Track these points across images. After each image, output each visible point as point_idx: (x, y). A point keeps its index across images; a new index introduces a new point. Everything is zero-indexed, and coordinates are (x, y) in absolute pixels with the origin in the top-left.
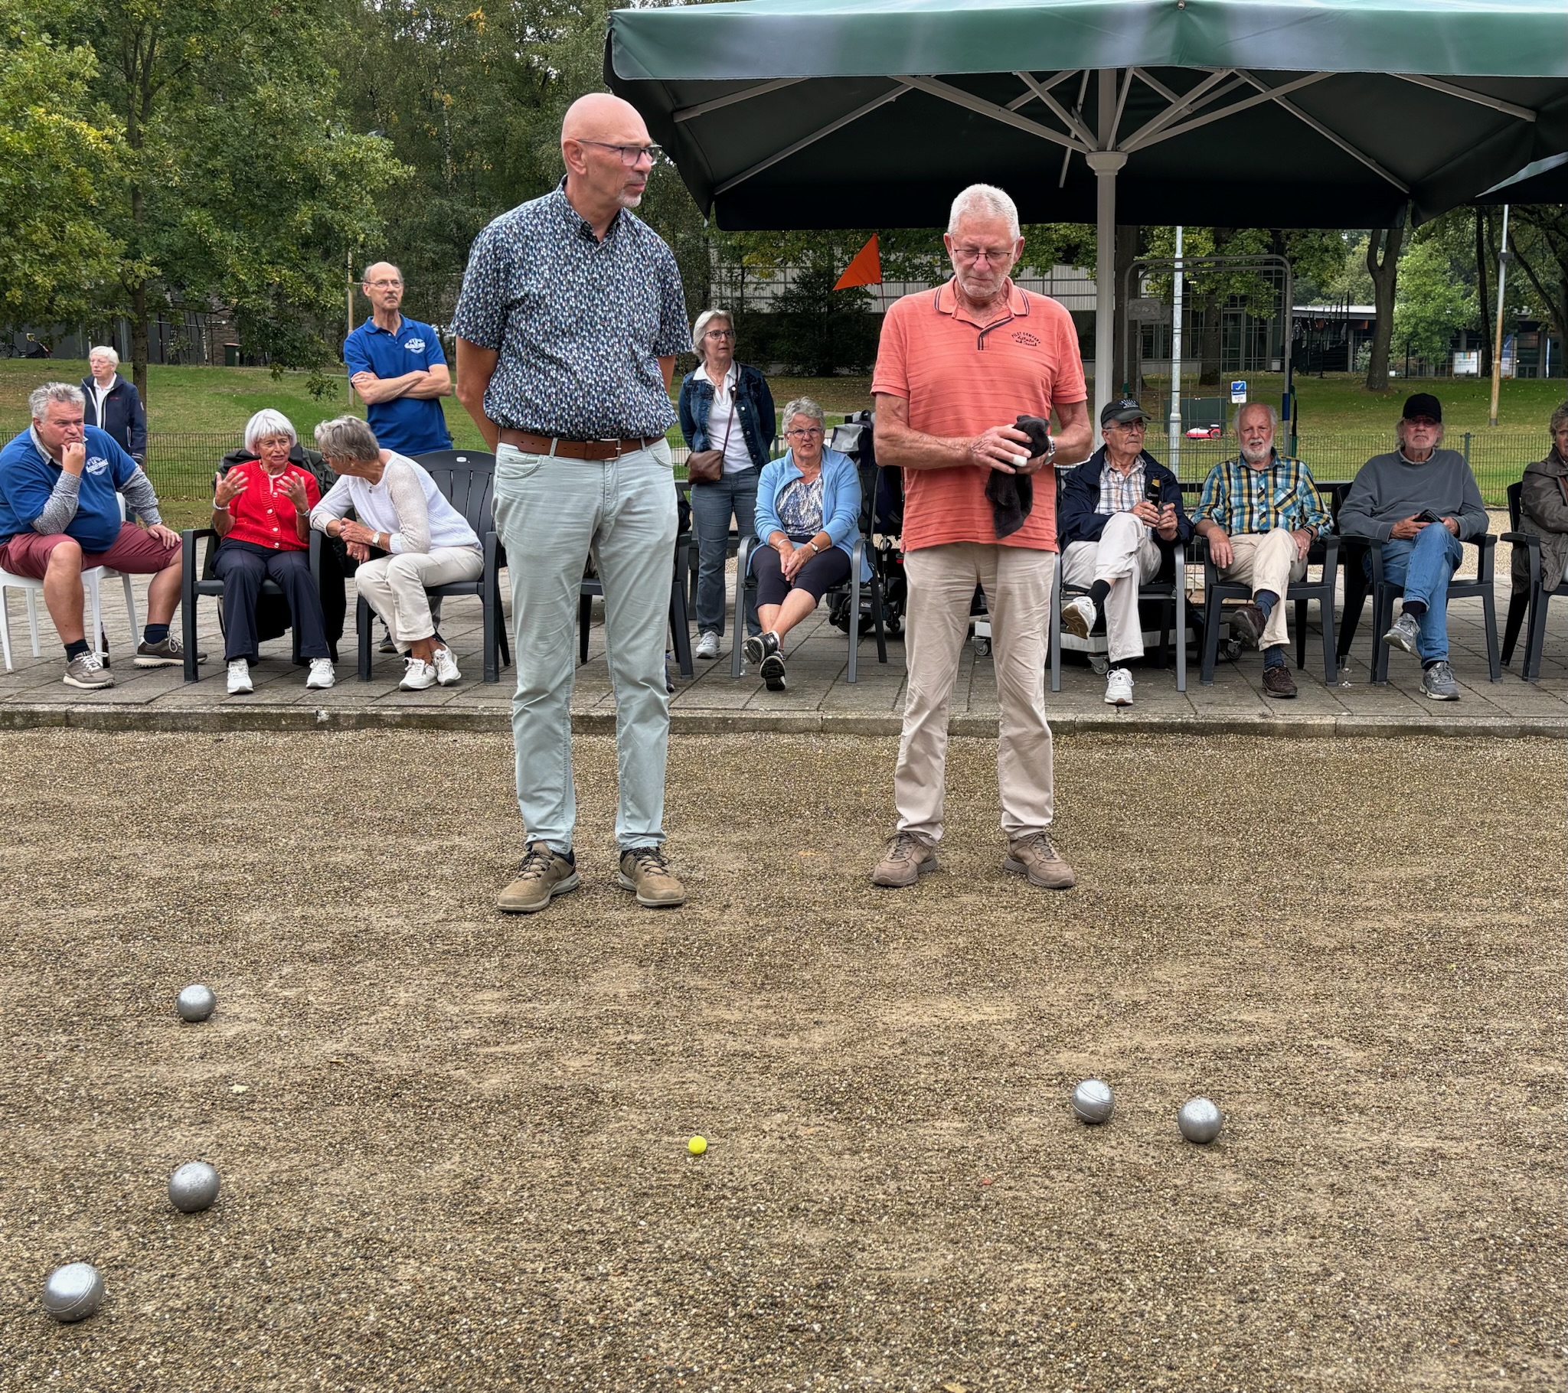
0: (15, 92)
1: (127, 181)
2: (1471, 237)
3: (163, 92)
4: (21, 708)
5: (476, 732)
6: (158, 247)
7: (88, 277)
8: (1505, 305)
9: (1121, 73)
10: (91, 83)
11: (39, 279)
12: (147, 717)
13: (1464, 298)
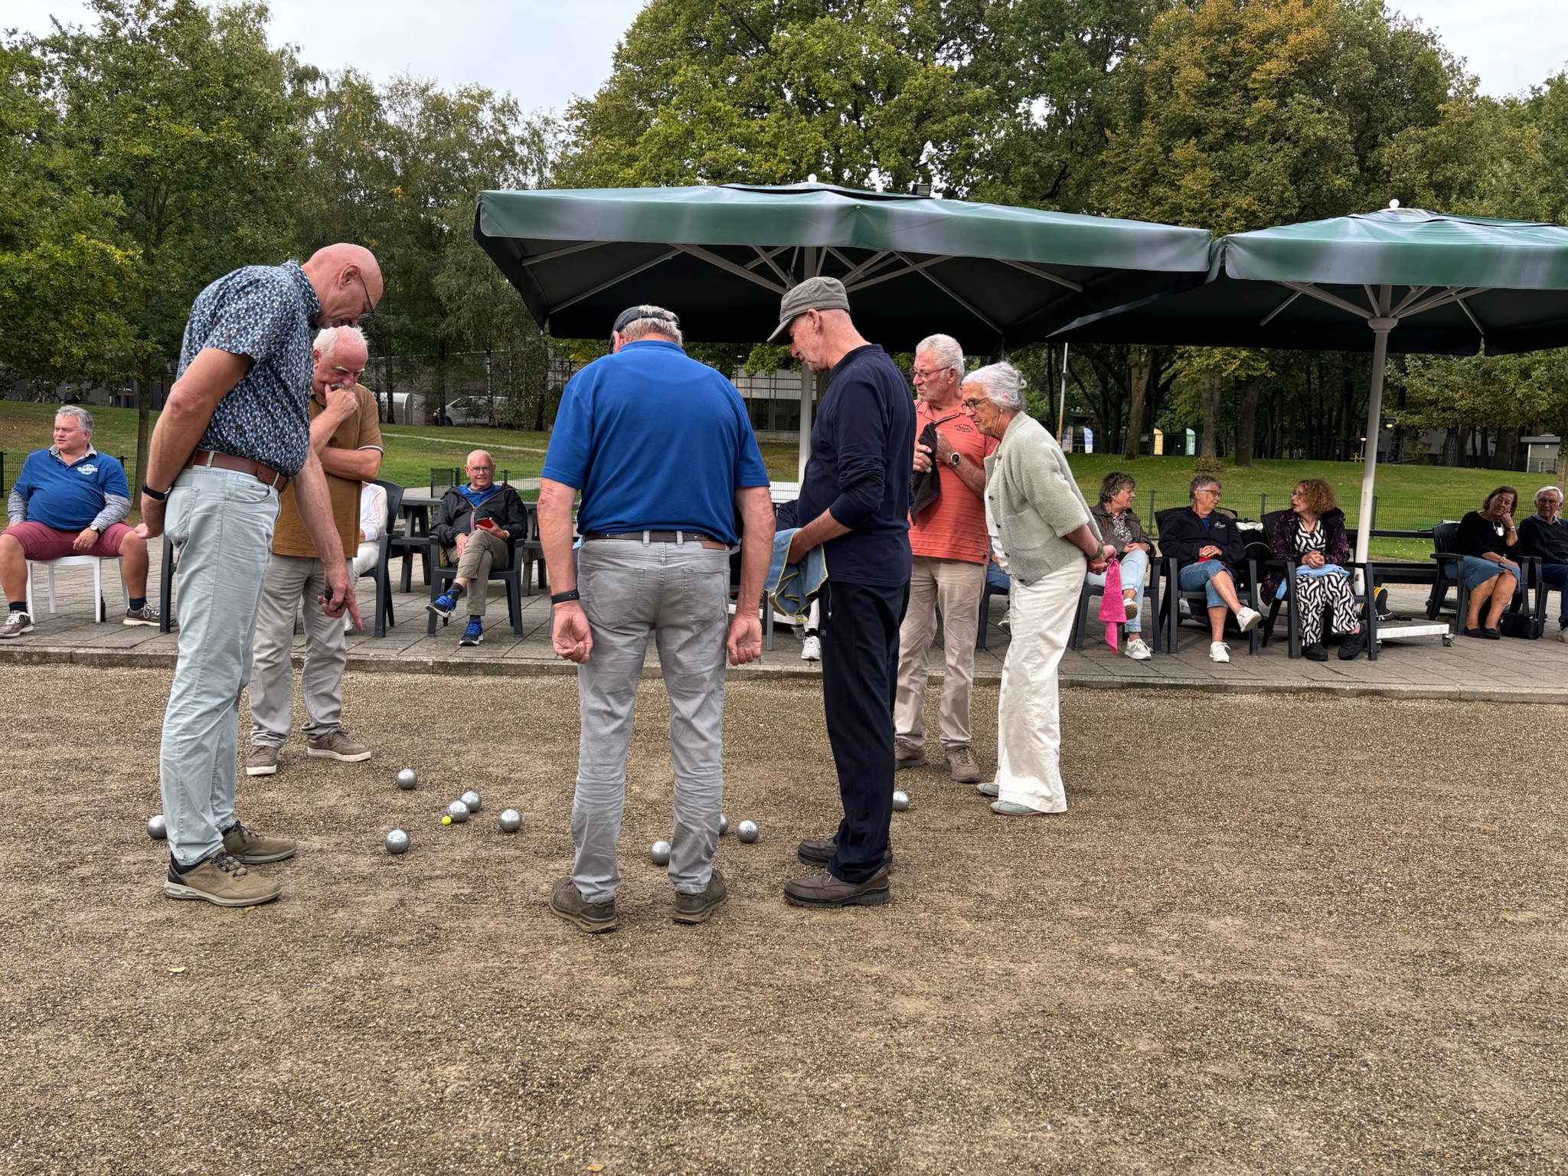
0: (66, 224)
1: (142, 286)
2: (1043, 362)
3: (173, 228)
4: (37, 650)
5: (367, 672)
6: (161, 331)
7: (110, 350)
8: (1065, 405)
9: (819, 249)
10: (120, 220)
11: (74, 350)
12: (130, 657)
13: (1039, 400)
